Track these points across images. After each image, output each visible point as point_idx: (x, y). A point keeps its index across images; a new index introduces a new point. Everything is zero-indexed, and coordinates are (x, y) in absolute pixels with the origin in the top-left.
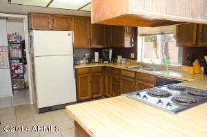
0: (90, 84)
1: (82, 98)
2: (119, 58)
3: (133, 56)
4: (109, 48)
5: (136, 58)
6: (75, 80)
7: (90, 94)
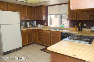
0: (27, 38)
1: (24, 45)
2: (39, 25)
3: (45, 24)
4: (34, 21)
5: (47, 25)
6: (21, 36)
7: (28, 42)
